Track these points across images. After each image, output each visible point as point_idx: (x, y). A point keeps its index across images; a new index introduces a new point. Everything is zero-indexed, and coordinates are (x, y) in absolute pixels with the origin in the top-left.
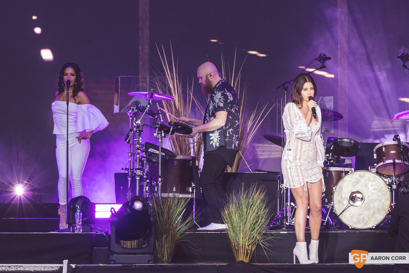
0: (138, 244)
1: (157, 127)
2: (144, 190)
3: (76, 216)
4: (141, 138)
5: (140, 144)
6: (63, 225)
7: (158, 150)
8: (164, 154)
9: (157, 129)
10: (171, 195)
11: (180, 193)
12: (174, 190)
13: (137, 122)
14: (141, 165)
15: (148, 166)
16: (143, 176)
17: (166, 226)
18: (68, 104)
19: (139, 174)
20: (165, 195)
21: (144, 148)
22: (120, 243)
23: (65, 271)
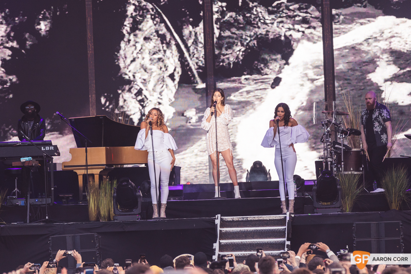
1: (340, 132)
2: (334, 170)
5: (330, 142)
7: (341, 146)
10: (350, 172)
11: (355, 171)
12: (352, 169)
13: (327, 129)
14: (331, 155)
15: (335, 156)
16: (332, 161)
17: (347, 191)
19: (330, 160)
20: (346, 173)
21: (332, 145)
23: (288, 219)
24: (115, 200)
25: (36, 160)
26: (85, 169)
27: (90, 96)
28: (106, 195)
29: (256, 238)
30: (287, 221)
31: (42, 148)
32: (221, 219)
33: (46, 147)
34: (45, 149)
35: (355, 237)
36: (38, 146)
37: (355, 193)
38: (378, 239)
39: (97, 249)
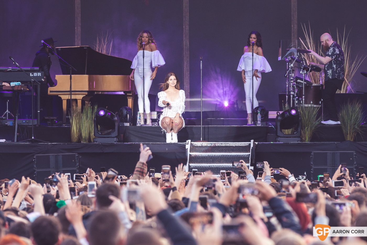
0: (292, 132)
1: (302, 68)
2: (295, 103)
3: (258, 116)
4: (293, 74)
5: (293, 77)
6: (250, 122)
7: (303, 81)
8: (306, 83)
9: (302, 69)
10: (310, 105)
11: (315, 104)
12: (312, 102)
13: (291, 65)
14: (293, 89)
15: (297, 90)
16: (294, 95)
17: (307, 122)
18: (253, 55)
19: (292, 94)
20: (306, 105)
21: (295, 79)
22: (282, 132)
23: (252, 146)
24: (95, 124)
25: (25, 85)
26: (69, 94)
27: (76, 28)
28: (87, 119)
29: (222, 163)
30: (251, 148)
31: (31, 74)
32: (191, 144)
33: (34, 74)
34: (33, 75)
35: (312, 165)
36: (27, 72)
37: (314, 124)
38: (334, 167)
39: (77, 168)
